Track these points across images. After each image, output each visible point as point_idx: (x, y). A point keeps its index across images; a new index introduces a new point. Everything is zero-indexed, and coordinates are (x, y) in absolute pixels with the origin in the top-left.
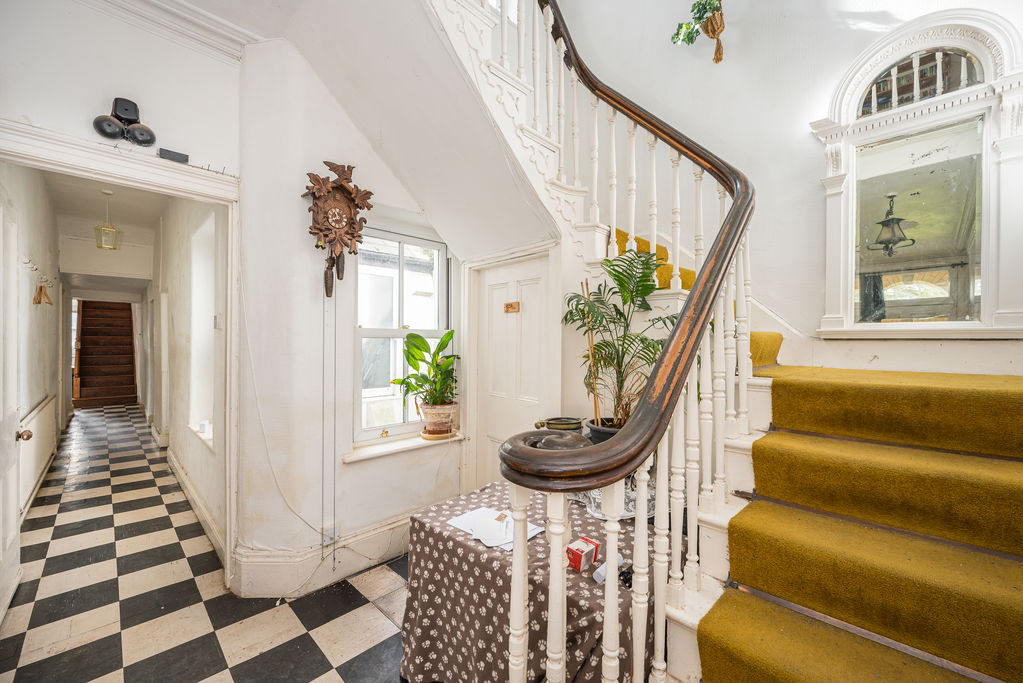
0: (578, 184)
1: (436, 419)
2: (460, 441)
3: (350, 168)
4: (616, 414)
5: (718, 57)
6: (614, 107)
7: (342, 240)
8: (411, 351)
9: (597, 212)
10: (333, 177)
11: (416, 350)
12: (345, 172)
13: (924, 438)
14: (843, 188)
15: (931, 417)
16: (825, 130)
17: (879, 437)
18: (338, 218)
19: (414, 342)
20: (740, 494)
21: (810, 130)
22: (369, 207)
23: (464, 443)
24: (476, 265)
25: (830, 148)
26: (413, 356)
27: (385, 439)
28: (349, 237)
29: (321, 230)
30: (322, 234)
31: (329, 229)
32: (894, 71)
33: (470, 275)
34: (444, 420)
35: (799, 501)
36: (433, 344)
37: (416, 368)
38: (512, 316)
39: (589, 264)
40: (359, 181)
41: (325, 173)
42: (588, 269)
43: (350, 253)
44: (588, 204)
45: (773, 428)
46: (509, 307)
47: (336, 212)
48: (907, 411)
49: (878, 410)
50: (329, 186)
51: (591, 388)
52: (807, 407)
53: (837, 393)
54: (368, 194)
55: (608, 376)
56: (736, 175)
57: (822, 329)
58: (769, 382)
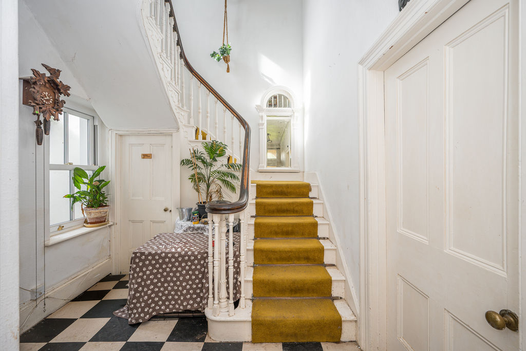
0: (185, 108)
1: (98, 215)
2: (110, 226)
3: (59, 71)
4: (207, 199)
5: (228, 70)
6: (201, 82)
7: (50, 111)
8: (76, 178)
9: (192, 121)
10: (48, 74)
11: (78, 177)
12: (55, 73)
13: (287, 196)
14: (264, 127)
15: (289, 190)
16: (259, 108)
17: (279, 196)
18: (48, 98)
19: (78, 173)
20: (252, 217)
21: (255, 106)
22: (68, 95)
23: (113, 227)
24: (120, 133)
25: (260, 114)
26: (77, 181)
27: (61, 231)
28: (54, 110)
29: (38, 104)
30: (38, 107)
31: (43, 104)
32: (273, 98)
33: (116, 138)
34: (103, 215)
35: (266, 215)
36: (90, 173)
37: (79, 187)
38: (147, 160)
39: (190, 141)
40: (63, 79)
41: (43, 71)
42: (189, 143)
43: (55, 120)
44: (189, 117)
45: (257, 198)
46: (145, 156)
47: (46, 95)
48: (285, 189)
49: (280, 190)
50: (46, 79)
51: (198, 190)
52: (265, 191)
53: (271, 186)
54: (68, 88)
55: (203, 186)
56: (246, 123)
57: (259, 169)
58: (256, 184)
